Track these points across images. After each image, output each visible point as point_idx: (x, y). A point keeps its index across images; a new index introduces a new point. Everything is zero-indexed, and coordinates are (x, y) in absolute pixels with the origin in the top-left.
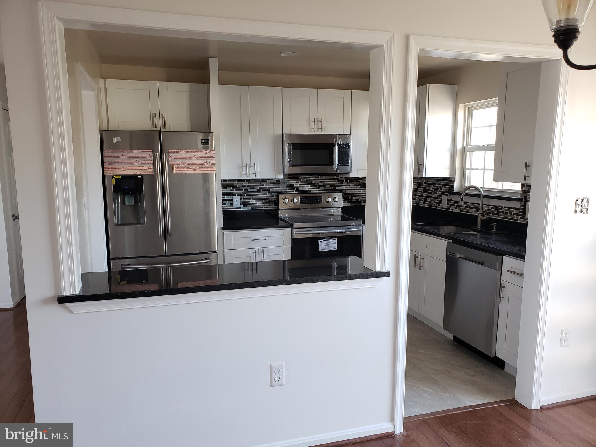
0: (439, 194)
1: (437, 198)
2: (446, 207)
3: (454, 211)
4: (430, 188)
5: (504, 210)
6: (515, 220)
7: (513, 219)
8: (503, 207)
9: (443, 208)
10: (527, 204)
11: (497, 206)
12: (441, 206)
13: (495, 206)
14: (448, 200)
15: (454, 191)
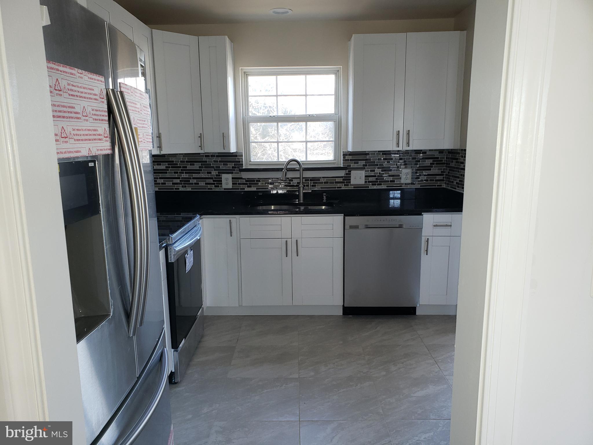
0: (214, 173)
1: (212, 178)
2: (231, 187)
3: (245, 190)
4: (196, 166)
5: (322, 180)
6: (338, 188)
7: (335, 188)
8: (321, 178)
9: (225, 189)
10: (352, 171)
11: (312, 178)
12: (221, 186)
13: (310, 178)
14: (233, 178)
15: (244, 168)
